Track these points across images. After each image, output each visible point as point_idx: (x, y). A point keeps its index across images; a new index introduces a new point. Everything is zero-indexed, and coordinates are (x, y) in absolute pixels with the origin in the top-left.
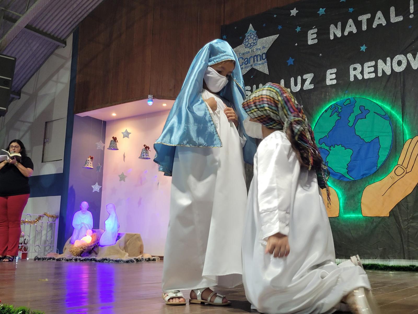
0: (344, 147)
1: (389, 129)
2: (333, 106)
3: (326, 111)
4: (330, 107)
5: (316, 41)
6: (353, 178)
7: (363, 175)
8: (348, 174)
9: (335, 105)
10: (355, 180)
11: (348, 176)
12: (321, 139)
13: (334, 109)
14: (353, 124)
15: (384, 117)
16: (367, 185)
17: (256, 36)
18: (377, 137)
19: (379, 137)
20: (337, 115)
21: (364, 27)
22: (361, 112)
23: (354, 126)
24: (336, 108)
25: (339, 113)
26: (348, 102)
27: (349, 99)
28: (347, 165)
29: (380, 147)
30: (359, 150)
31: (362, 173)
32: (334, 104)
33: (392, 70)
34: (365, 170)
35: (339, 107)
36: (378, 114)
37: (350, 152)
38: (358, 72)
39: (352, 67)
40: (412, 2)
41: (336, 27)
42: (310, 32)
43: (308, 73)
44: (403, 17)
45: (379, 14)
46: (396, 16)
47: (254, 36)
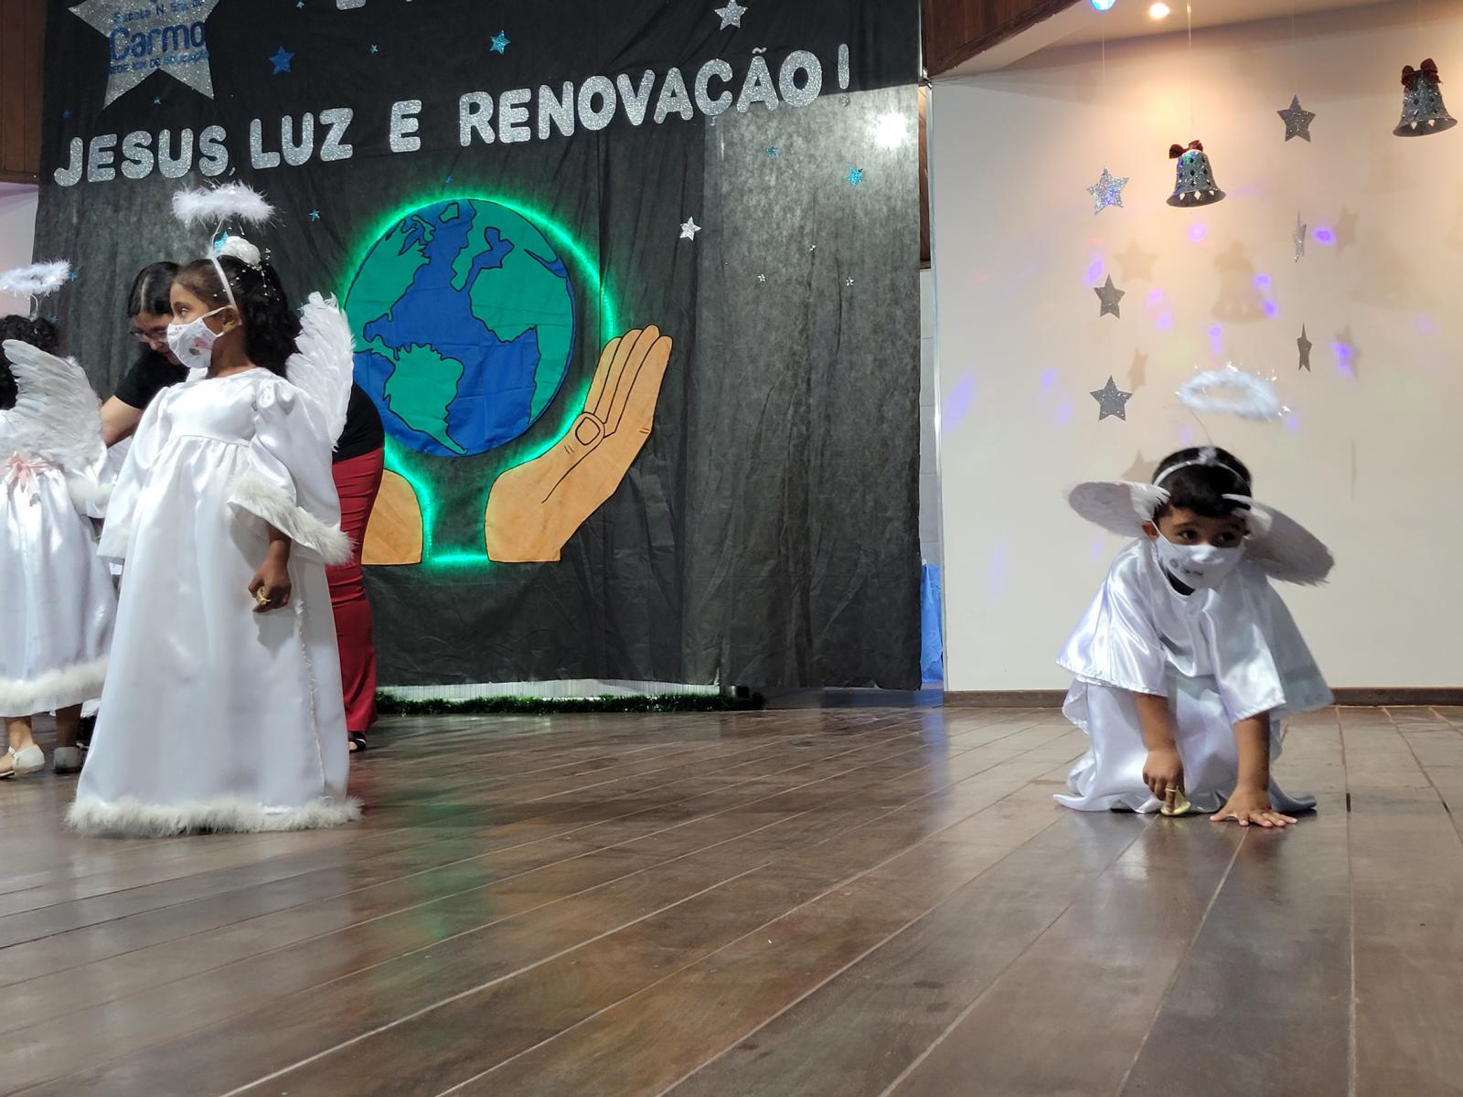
0: (439, 353)
1: (565, 305)
2: (409, 223)
3: (388, 236)
4: (401, 225)
6: (464, 450)
7: (490, 441)
8: (448, 435)
9: (415, 218)
10: (469, 454)
11: (448, 443)
12: (368, 323)
13: (412, 228)
14: (466, 282)
15: (554, 267)
16: (501, 471)
18: (532, 327)
19: (538, 327)
20: (420, 251)
22: (488, 248)
23: (468, 287)
24: (417, 229)
25: (426, 245)
26: (452, 212)
27: (457, 203)
28: (446, 408)
29: (539, 359)
30: (482, 363)
31: (488, 435)
32: (411, 217)
33: (577, 123)
34: (497, 427)
35: (425, 225)
36: (537, 258)
37: (453, 368)
38: (480, 121)
39: (465, 100)
43: (333, 105)
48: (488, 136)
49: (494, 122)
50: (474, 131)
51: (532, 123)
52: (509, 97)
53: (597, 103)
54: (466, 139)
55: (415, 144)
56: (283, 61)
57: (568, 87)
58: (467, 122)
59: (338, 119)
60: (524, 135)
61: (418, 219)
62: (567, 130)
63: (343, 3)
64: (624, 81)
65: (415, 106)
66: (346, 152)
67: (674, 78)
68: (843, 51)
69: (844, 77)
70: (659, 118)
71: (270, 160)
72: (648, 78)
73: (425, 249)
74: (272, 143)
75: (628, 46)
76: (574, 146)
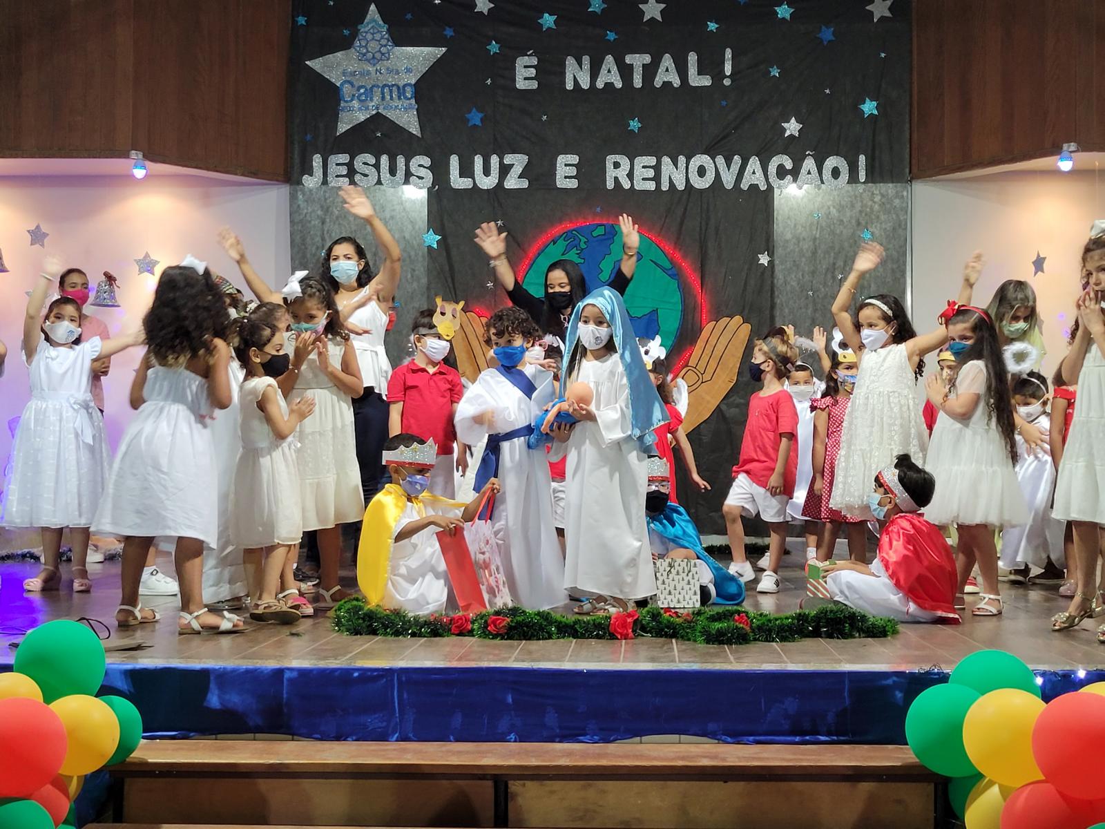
1: (677, 297)
2: (570, 234)
3: (554, 242)
4: (564, 235)
5: (534, 85)
9: (574, 232)
13: (571, 239)
15: (670, 273)
17: (387, 36)
18: (655, 309)
19: (659, 311)
21: (638, 82)
24: (575, 239)
25: (581, 251)
26: (600, 231)
27: (603, 225)
29: (659, 330)
32: (572, 230)
33: (688, 182)
35: (580, 237)
36: (656, 265)
38: (622, 174)
39: (610, 159)
40: (728, 53)
41: (580, 64)
42: (521, 61)
43: (514, 151)
44: (712, 79)
45: (667, 61)
46: (701, 72)
47: (382, 38)
48: (626, 185)
49: (630, 176)
50: (616, 179)
51: (657, 178)
52: (641, 161)
53: (702, 172)
54: (610, 185)
55: (573, 184)
56: (475, 118)
57: (682, 159)
58: (611, 173)
59: (518, 161)
60: (651, 186)
61: (576, 233)
62: (680, 185)
63: (521, 84)
64: (720, 160)
65: (574, 159)
66: (525, 184)
67: (754, 163)
68: (862, 158)
69: (862, 176)
70: (744, 186)
71: (465, 183)
72: (737, 161)
73: (580, 253)
74: (467, 171)
75: (724, 138)
76: (685, 197)
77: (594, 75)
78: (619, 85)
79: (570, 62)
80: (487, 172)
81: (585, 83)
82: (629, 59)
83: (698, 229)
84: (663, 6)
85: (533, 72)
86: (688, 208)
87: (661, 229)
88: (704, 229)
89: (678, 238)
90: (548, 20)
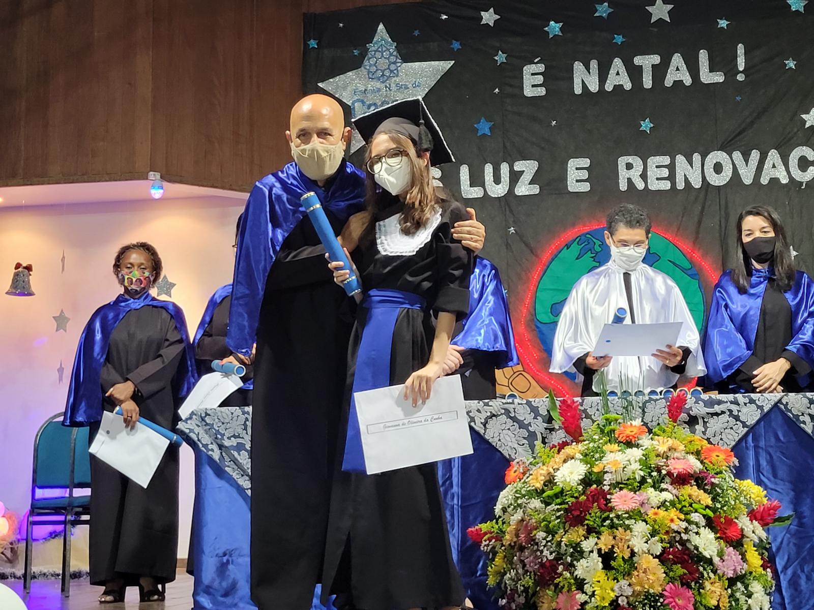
5: (542, 91)
12: (554, 304)
15: (690, 272)
17: (395, 53)
20: (592, 257)
21: (648, 83)
25: (596, 254)
33: (704, 178)
38: (635, 174)
39: (622, 161)
40: (741, 49)
41: (588, 68)
42: (528, 69)
43: (525, 158)
44: (725, 75)
45: (677, 60)
46: (711, 70)
47: (391, 54)
48: (640, 185)
49: (644, 176)
50: (629, 180)
51: (672, 178)
52: (653, 161)
53: (718, 168)
54: (623, 186)
55: (585, 187)
56: (484, 127)
57: (697, 157)
58: (623, 174)
59: (528, 168)
60: (666, 185)
61: (590, 236)
62: (697, 183)
63: (529, 92)
64: (737, 155)
65: (586, 163)
66: (535, 190)
67: (774, 156)
70: (764, 181)
71: (476, 193)
72: (755, 155)
73: (595, 256)
74: (477, 180)
75: (739, 134)
76: (702, 196)
77: (603, 78)
78: (628, 86)
79: (578, 67)
80: (497, 180)
81: (594, 87)
82: (638, 60)
83: (717, 227)
84: (670, 7)
85: (540, 79)
86: (706, 207)
87: (678, 229)
88: (723, 226)
89: (697, 238)
90: (554, 28)
